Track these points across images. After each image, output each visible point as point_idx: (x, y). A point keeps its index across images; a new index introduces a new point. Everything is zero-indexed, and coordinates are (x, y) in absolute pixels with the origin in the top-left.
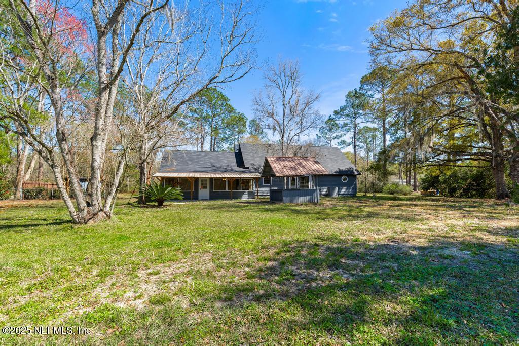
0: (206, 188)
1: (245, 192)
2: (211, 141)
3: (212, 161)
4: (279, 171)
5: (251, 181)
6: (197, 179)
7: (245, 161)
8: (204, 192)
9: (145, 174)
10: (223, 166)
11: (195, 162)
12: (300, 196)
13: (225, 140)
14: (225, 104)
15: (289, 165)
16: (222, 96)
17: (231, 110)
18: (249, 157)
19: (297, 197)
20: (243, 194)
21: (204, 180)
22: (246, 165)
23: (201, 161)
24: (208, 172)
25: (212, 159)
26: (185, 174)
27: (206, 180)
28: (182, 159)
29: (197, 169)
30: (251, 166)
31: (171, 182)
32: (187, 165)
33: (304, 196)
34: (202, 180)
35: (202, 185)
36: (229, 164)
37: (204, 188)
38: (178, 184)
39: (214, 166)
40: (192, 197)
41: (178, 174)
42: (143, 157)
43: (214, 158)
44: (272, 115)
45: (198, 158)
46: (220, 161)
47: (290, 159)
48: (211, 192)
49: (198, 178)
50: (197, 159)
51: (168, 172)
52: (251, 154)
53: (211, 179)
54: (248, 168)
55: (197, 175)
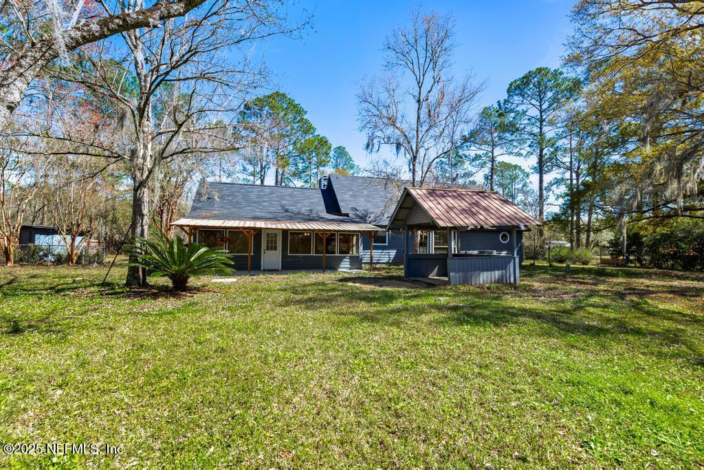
0: (275, 249)
1: (345, 257)
2: (277, 176)
3: (284, 202)
4: (443, 217)
5: (355, 238)
6: (258, 232)
7: (341, 204)
8: (271, 258)
9: (142, 216)
10: (303, 211)
11: (255, 202)
12: (483, 271)
13: (297, 174)
14: (299, 118)
15: (456, 205)
16: (295, 106)
17: (308, 128)
18: (347, 197)
19: (477, 272)
20: (342, 261)
21: (272, 234)
22: (343, 211)
23: (265, 201)
24: (278, 220)
25: (283, 199)
26: (238, 222)
27: (276, 235)
28: (230, 198)
29: (259, 214)
30: (351, 212)
31: (210, 236)
32: (240, 208)
33: (491, 270)
34: (268, 235)
35: (268, 243)
36: (313, 208)
37: (271, 249)
38: (222, 240)
39: (287, 211)
40: (249, 266)
41: (223, 221)
42: (138, 174)
43: (288, 198)
44: (392, 122)
45: (259, 196)
46: (297, 202)
47: (455, 194)
48: (284, 256)
49: (260, 230)
50: (257, 198)
51: (203, 218)
52: (350, 193)
53: (285, 232)
54: (347, 215)
55: (260, 224)
